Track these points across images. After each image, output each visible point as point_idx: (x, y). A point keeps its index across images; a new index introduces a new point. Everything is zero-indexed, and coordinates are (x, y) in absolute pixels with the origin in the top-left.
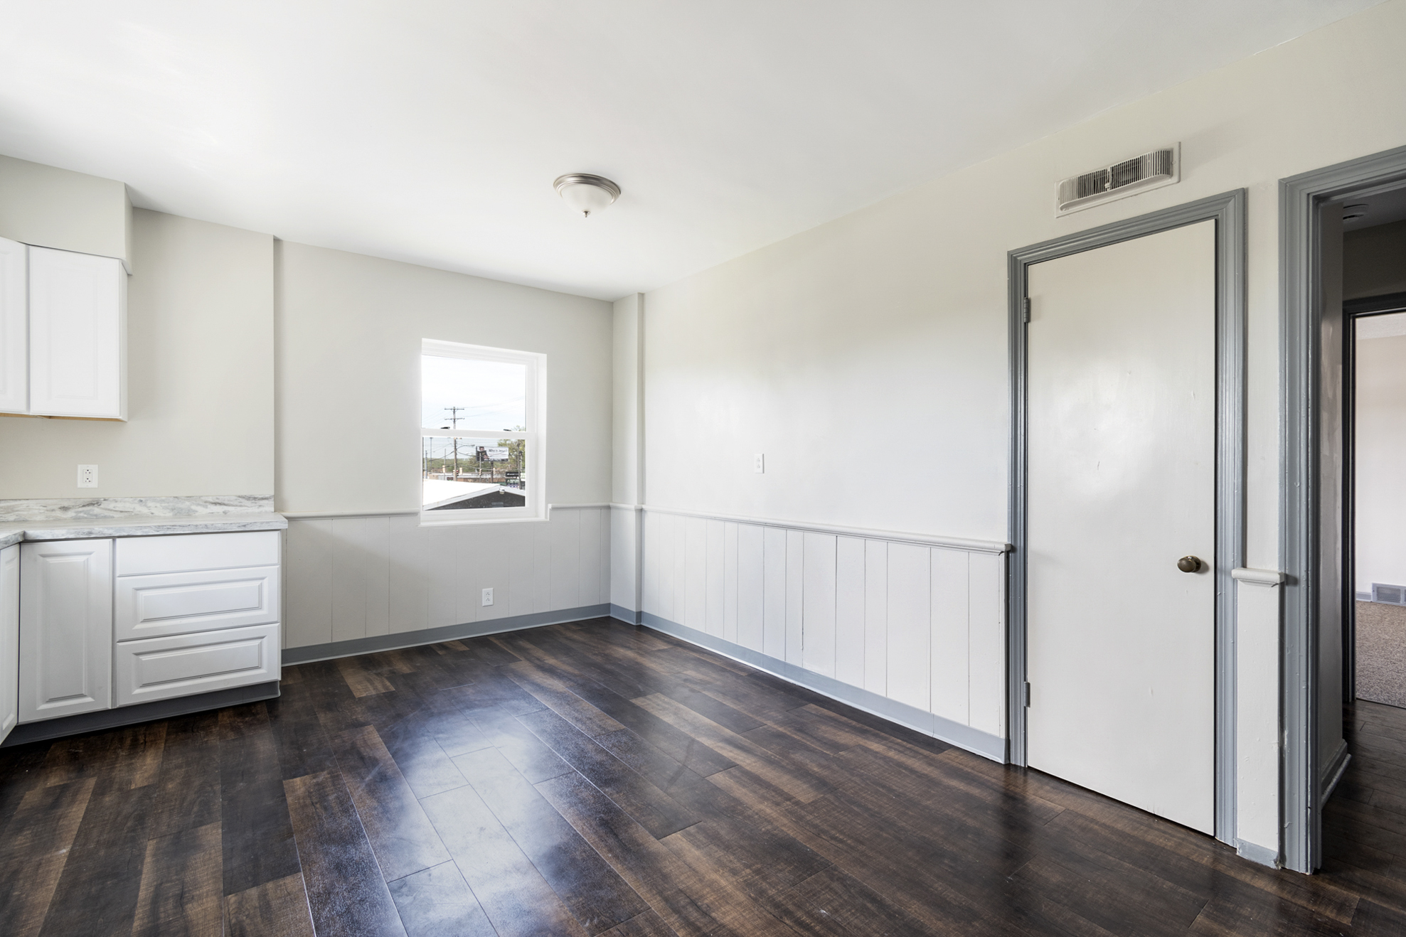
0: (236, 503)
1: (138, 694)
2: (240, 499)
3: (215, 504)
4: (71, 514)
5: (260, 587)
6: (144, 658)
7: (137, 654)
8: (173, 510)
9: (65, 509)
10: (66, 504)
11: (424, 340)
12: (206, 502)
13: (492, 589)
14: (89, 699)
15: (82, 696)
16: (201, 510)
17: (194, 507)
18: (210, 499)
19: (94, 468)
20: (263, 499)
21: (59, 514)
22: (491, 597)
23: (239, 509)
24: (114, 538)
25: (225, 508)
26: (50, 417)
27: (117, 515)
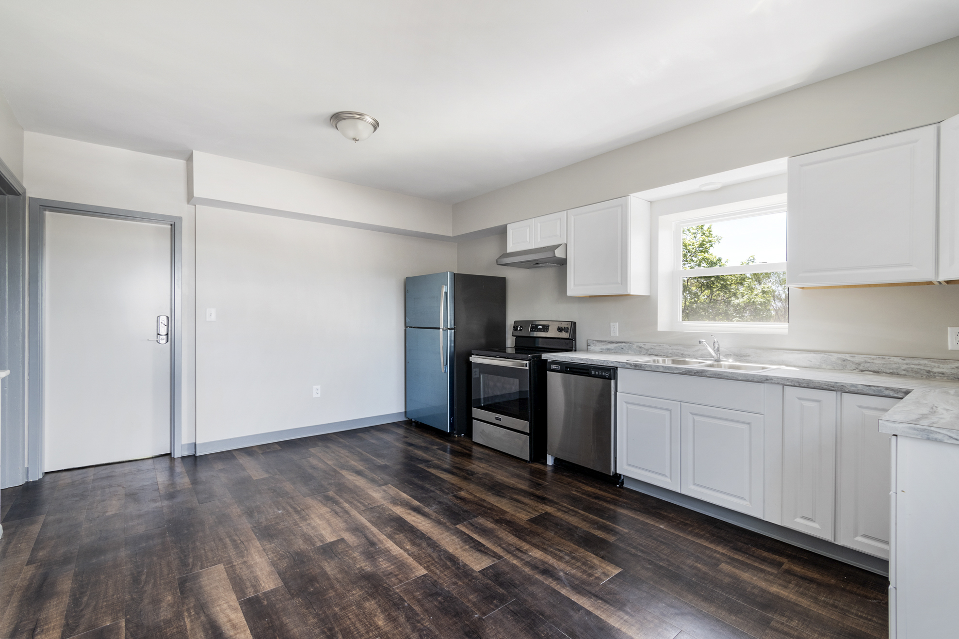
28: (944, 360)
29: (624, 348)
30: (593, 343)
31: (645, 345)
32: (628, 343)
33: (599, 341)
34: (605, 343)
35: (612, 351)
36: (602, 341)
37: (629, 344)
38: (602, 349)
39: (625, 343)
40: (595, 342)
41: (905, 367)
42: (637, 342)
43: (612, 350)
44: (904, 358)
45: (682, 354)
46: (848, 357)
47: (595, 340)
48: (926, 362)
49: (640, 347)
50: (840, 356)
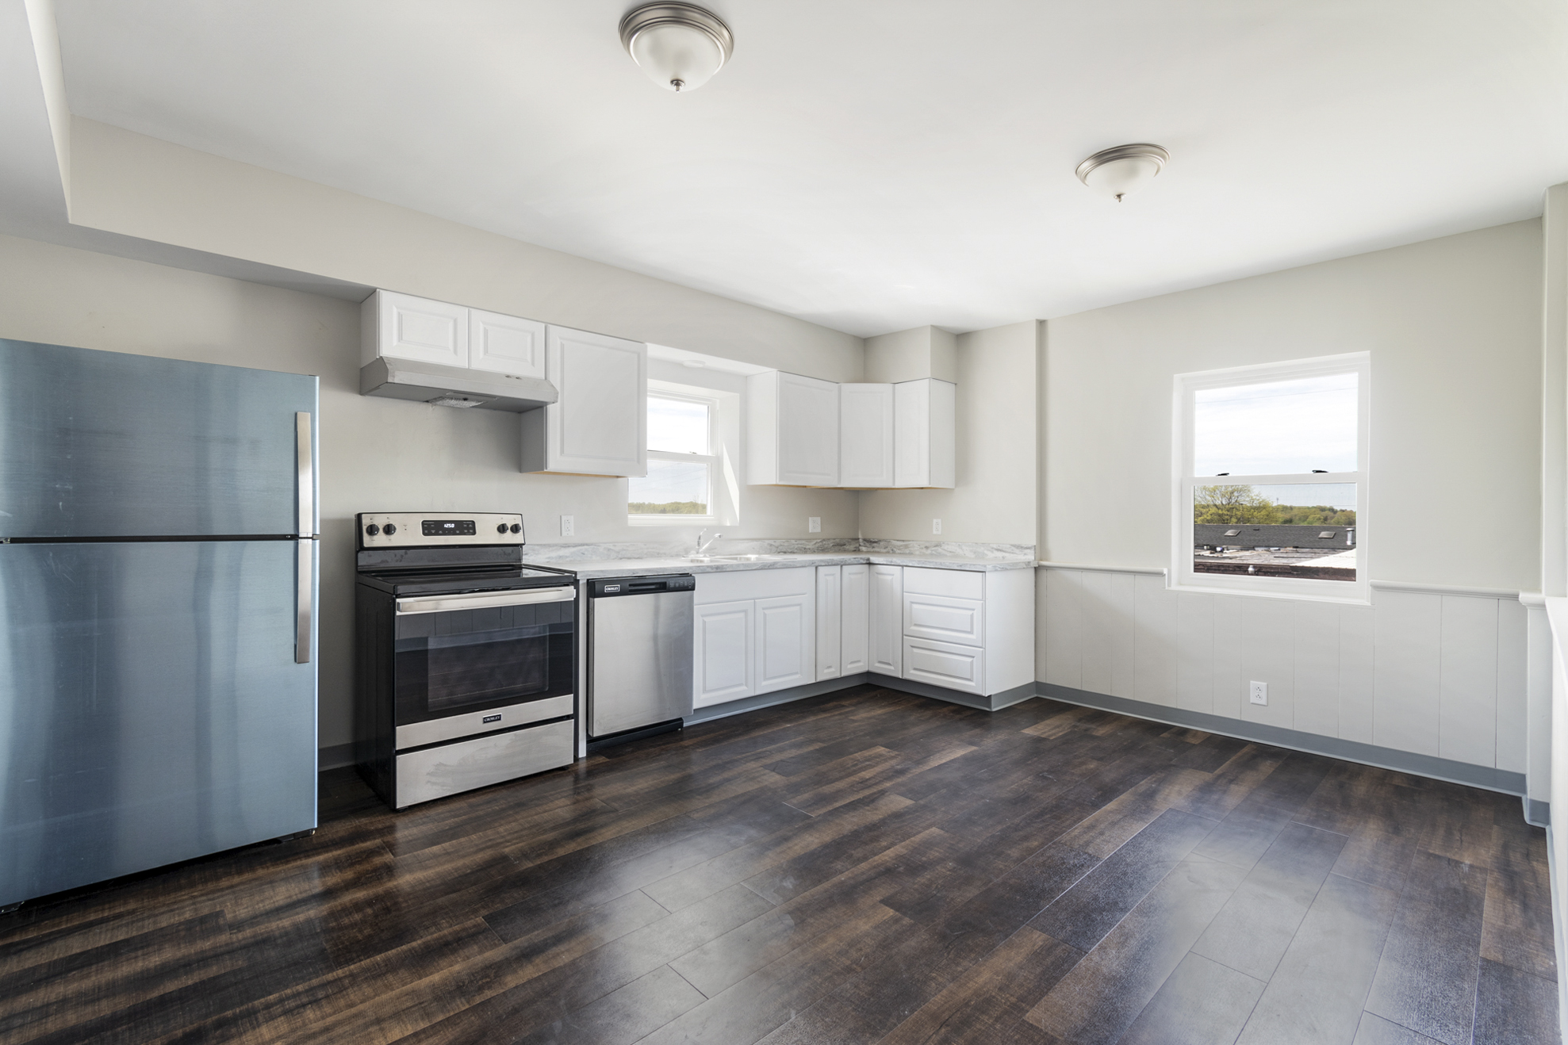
0: (1010, 550)
1: (913, 675)
2: (1013, 548)
3: (998, 550)
4: (929, 552)
5: (972, 616)
6: (915, 650)
7: (912, 647)
8: (975, 553)
9: (927, 548)
10: (927, 545)
11: (1175, 375)
12: (993, 548)
13: (1265, 684)
14: (892, 668)
15: (889, 664)
16: (991, 555)
17: (986, 552)
18: (995, 546)
19: (939, 521)
20: (1027, 548)
21: (924, 550)
22: (1264, 694)
23: (1012, 555)
24: (903, 566)
25: (1004, 554)
26: (922, 488)
27: (949, 554)
28: (809, 540)
29: (586, 553)
30: (533, 550)
31: (615, 546)
32: (592, 544)
33: (544, 545)
34: (555, 548)
35: (568, 559)
36: (549, 546)
37: (592, 547)
38: (549, 558)
39: (587, 545)
40: (536, 547)
41: (796, 546)
42: (606, 543)
43: (567, 557)
44: (796, 540)
45: (658, 554)
46: (772, 542)
47: (538, 545)
48: (803, 542)
49: (609, 550)
50: (767, 542)
